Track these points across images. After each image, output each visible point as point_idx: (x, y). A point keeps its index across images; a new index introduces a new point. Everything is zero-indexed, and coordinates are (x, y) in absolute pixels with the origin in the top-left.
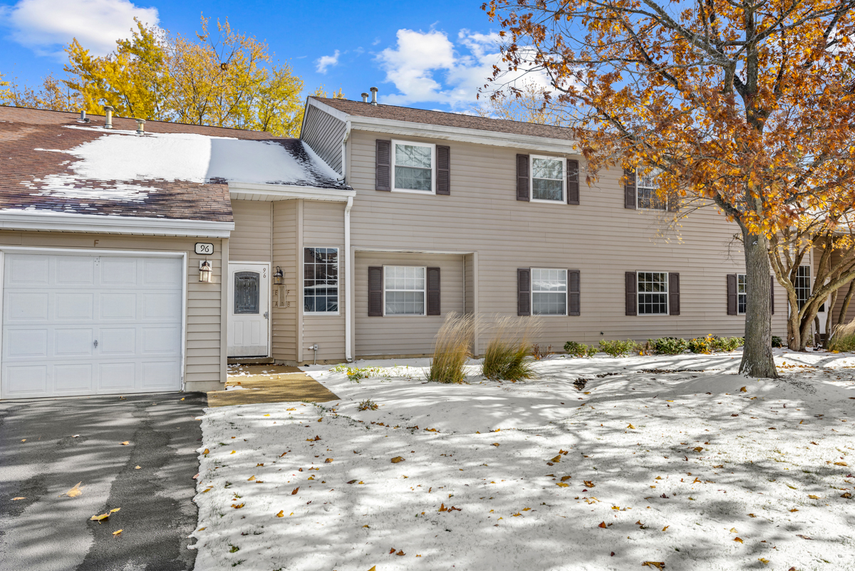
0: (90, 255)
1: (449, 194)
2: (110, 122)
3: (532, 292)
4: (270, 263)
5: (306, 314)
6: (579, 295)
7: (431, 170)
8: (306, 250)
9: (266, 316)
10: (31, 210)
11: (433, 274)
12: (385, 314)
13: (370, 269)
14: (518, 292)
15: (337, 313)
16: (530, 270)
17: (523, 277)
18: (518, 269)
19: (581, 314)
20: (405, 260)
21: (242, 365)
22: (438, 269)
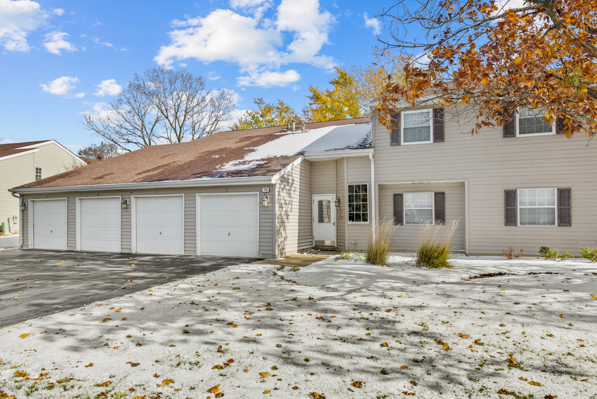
0: (227, 196)
1: (443, 141)
2: (294, 128)
3: (519, 207)
4: (335, 195)
5: (351, 223)
6: (569, 209)
7: (430, 126)
8: (350, 187)
9: (334, 224)
10: (204, 178)
11: (440, 198)
12: (404, 224)
13: (395, 195)
14: (505, 208)
15: (368, 223)
16: (516, 190)
17: (510, 197)
18: (505, 191)
19: (572, 225)
20: (418, 189)
21: (321, 250)
22: (443, 193)
